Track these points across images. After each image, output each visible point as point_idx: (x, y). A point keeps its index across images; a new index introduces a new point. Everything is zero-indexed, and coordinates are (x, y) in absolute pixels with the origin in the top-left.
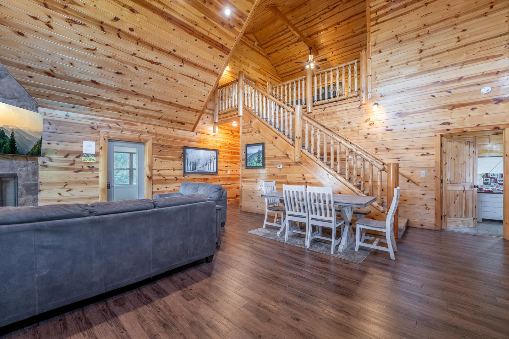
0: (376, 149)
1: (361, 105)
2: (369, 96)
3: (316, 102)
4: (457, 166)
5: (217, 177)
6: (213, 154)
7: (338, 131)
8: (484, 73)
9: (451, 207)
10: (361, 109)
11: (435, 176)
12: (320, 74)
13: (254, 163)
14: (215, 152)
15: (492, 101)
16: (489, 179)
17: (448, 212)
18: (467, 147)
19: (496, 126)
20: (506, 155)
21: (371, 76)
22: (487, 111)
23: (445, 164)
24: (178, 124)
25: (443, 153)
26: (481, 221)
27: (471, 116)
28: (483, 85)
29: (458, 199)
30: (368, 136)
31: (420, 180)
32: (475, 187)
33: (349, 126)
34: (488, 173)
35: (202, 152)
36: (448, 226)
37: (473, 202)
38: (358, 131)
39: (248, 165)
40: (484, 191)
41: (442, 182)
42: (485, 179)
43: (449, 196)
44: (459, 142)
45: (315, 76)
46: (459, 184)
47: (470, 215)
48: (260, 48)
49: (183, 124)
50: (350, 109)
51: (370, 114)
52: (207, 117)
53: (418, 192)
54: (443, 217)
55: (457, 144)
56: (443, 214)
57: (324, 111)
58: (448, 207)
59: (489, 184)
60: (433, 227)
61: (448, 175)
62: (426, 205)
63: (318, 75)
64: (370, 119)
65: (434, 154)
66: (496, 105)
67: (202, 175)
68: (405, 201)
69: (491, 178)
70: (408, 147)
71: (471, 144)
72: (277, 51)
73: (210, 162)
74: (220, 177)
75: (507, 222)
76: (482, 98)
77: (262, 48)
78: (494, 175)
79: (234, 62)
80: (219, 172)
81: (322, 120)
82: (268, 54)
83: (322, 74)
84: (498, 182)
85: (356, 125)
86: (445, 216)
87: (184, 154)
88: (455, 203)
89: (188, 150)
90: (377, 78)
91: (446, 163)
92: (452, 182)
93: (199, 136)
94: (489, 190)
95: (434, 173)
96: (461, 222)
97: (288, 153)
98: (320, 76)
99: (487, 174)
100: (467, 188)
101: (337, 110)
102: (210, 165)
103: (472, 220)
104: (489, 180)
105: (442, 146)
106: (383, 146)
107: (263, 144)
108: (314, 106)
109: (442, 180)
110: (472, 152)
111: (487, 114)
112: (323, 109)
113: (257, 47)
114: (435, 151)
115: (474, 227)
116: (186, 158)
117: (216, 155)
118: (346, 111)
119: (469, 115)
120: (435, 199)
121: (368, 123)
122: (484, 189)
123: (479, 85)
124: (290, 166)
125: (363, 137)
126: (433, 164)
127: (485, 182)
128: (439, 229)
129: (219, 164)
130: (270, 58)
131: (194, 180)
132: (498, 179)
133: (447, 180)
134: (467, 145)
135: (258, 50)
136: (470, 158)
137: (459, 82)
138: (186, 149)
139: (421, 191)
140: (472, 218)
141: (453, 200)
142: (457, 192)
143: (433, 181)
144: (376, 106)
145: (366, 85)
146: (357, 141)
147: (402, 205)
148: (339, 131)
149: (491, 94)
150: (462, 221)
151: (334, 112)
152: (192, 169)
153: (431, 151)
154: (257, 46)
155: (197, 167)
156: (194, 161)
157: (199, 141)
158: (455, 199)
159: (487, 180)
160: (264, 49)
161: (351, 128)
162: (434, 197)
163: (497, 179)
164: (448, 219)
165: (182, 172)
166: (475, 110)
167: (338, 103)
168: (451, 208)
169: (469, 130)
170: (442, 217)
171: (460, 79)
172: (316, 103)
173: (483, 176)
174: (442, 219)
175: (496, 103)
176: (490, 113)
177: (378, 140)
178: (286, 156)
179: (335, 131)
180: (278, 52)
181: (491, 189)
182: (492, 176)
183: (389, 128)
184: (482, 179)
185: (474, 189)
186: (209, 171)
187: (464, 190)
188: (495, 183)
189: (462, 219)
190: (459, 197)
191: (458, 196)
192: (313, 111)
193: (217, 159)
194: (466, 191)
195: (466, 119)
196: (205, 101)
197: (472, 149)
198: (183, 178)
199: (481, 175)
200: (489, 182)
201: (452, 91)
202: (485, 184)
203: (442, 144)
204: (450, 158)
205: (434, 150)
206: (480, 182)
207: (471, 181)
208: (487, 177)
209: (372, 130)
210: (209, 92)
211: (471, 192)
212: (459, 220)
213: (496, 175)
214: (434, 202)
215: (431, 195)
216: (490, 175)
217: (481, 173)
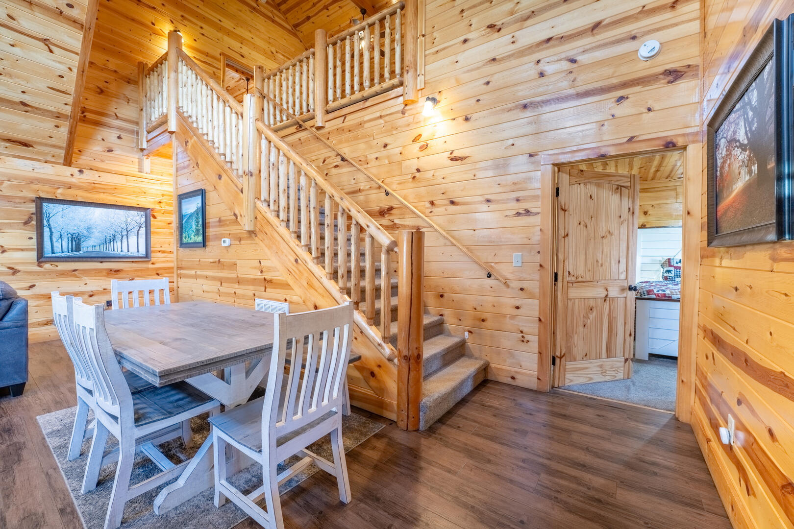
0: (432, 203)
1: (406, 105)
2: (420, 81)
3: (330, 103)
4: (592, 240)
5: (150, 266)
6: (137, 218)
7: (366, 166)
8: (645, 9)
9: (575, 337)
10: (406, 115)
11: (541, 266)
12: (339, 41)
13: (192, 236)
14: (142, 213)
15: (661, 77)
16: (672, 269)
17: (569, 350)
18: (615, 198)
19: (669, 139)
20: (689, 213)
21: (423, 36)
22: (650, 104)
23: (564, 237)
24: (7, 144)
25: (559, 209)
26: (647, 358)
27: (616, 116)
28: (642, 39)
29: (592, 316)
30: (418, 175)
31: (511, 273)
32: (631, 288)
33: (384, 153)
34: (672, 258)
35: (98, 211)
36: (567, 381)
37: (625, 323)
38: (400, 163)
39: (185, 241)
40: (654, 296)
41: (556, 280)
42: (666, 269)
43: (573, 311)
44: (599, 185)
45: (330, 46)
46: (596, 283)
47: (618, 351)
48: (275, 11)
49: (26, 144)
50: (387, 115)
51: (422, 124)
52: (119, 137)
53: (508, 301)
54: (557, 360)
55: (592, 189)
56: (558, 354)
57: (343, 122)
58: (568, 336)
59: (672, 279)
60: (533, 384)
61: (571, 261)
62: (522, 332)
63: (334, 44)
64: (420, 135)
65: (539, 213)
66: (671, 87)
67: (101, 262)
68: (483, 320)
69: (676, 268)
70: (489, 197)
71: (624, 190)
72: (308, 18)
73: (125, 233)
74: (157, 266)
75: (685, 380)
76: (640, 69)
77: (279, 10)
79: (201, 28)
80: (155, 256)
81: (340, 142)
82: (296, 26)
83: (342, 40)
85: (398, 150)
86: (561, 358)
87: (39, 214)
88: (584, 326)
89: (51, 205)
90: (435, 41)
91: (567, 235)
92: (580, 279)
93: (89, 176)
94: (665, 294)
95: (538, 259)
96: (599, 369)
97: (237, 212)
98: (338, 45)
99: (669, 259)
100: (614, 292)
101: (366, 118)
102: (125, 240)
103: (623, 364)
104: (673, 272)
105: (557, 195)
106: (444, 197)
107: (202, 193)
108: (328, 112)
109: (556, 275)
110: (627, 210)
111: (649, 110)
112: (343, 118)
113: (266, 8)
114: (542, 206)
115: (626, 377)
116: (45, 222)
117: (143, 219)
118: (381, 121)
119: (613, 116)
120: (540, 320)
121: (417, 145)
122: (655, 291)
123: (634, 38)
124: (242, 242)
125: (410, 176)
126: (537, 237)
127: (666, 275)
128: (548, 388)
129: (154, 239)
130: (299, 34)
131: (76, 273)
133: (569, 273)
134: (616, 193)
135: (270, 14)
136: (622, 223)
137: (593, 35)
138: (45, 204)
139: (514, 298)
140: (623, 359)
141: (582, 319)
142: (592, 303)
143: (537, 276)
144: (430, 103)
145: (415, 57)
146: (399, 187)
147: (477, 330)
148: (369, 166)
149: (660, 58)
150: (601, 366)
151: (361, 124)
152: (65, 249)
153: (534, 206)
154: (266, 5)
155: (83, 245)
156: (72, 231)
157: (93, 187)
158: (586, 317)
159: (669, 271)
160: (285, 13)
161: (388, 157)
162: (537, 314)
164: (570, 365)
165: (34, 255)
166: (626, 103)
167: (368, 103)
168: (577, 340)
169: (612, 151)
170: (554, 359)
171: (597, 26)
172: (332, 105)
173: (663, 263)
174: (554, 363)
175: (670, 82)
176: (656, 106)
177: (435, 182)
178: (234, 217)
179: (361, 165)
180: (311, 20)
181: (668, 292)
182: (677, 263)
183: (455, 155)
184: (661, 270)
185: (630, 293)
186: (125, 253)
187: (607, 296)
189: (599, 362)
190: (594, 313)
191: (594, 310)
192: (327, 125)
193: (146, 227)
194: (612, 299)
195: (606, 123)
196: (72, 93)
197: (626, 203)
198: (39, 269)
199: (660, 261)
200: (672, 275)
201: (579, 58)
202: (666, 278)
203: (558, 189)
204: (576, 223)
205: (539, 204)
206: (658, 276)
207: (623, 276)
208: (670, 266)
209: (425, 162)
210: (75, 70)
211: (621, 302)
212: (593, 366)
214: (536, 325)
215: (532, 308)
216: (675, 262)
217: (660, 258)
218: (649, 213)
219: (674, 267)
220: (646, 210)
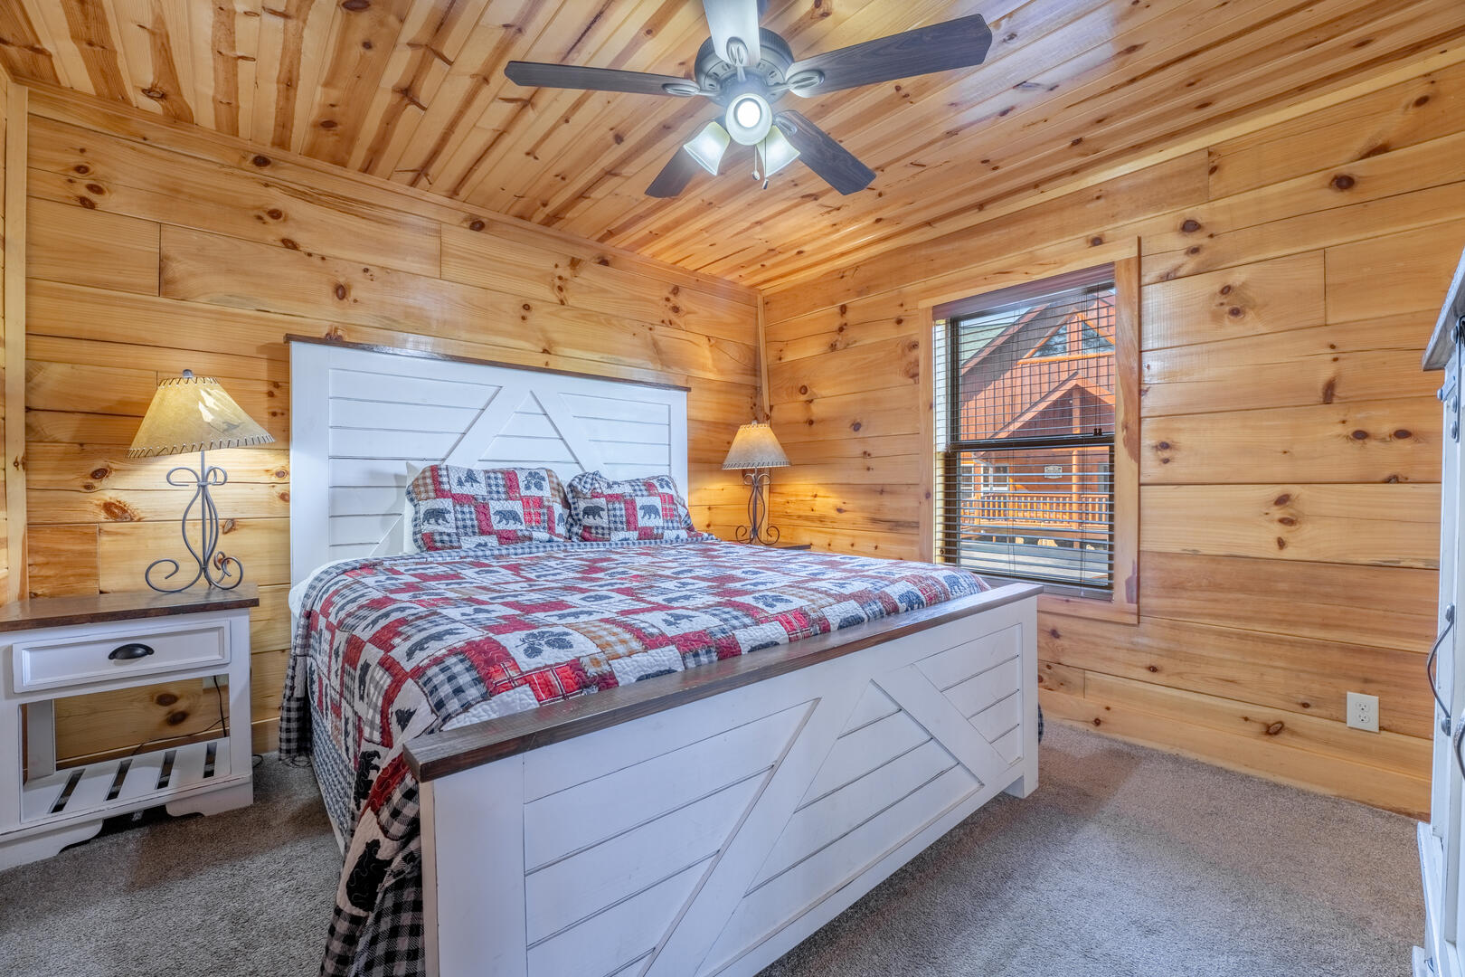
16: (447, 504)
34: (440, 462)
42: (423, 507)
59: (447, 544)
69: (459, 500)
78: (471, 477)
84: (497, 524)
99: (434, 469)
104: (451, 517)
127: (427, 528)
132: (495, 506)
159: (437, 514)
163: (486, 506)
173: (415, 485)
182: (460, 483)
184: (408, 510)
188: (483, 533)
199: (397, 477)
200: (448, 527)
206: (396, 536)
208: (440, 493)
213: (481, 477)
216: (454, 482)
217: (401, 468)
218: (353, 294)
219: (453, 497)
220: (342, 280)
